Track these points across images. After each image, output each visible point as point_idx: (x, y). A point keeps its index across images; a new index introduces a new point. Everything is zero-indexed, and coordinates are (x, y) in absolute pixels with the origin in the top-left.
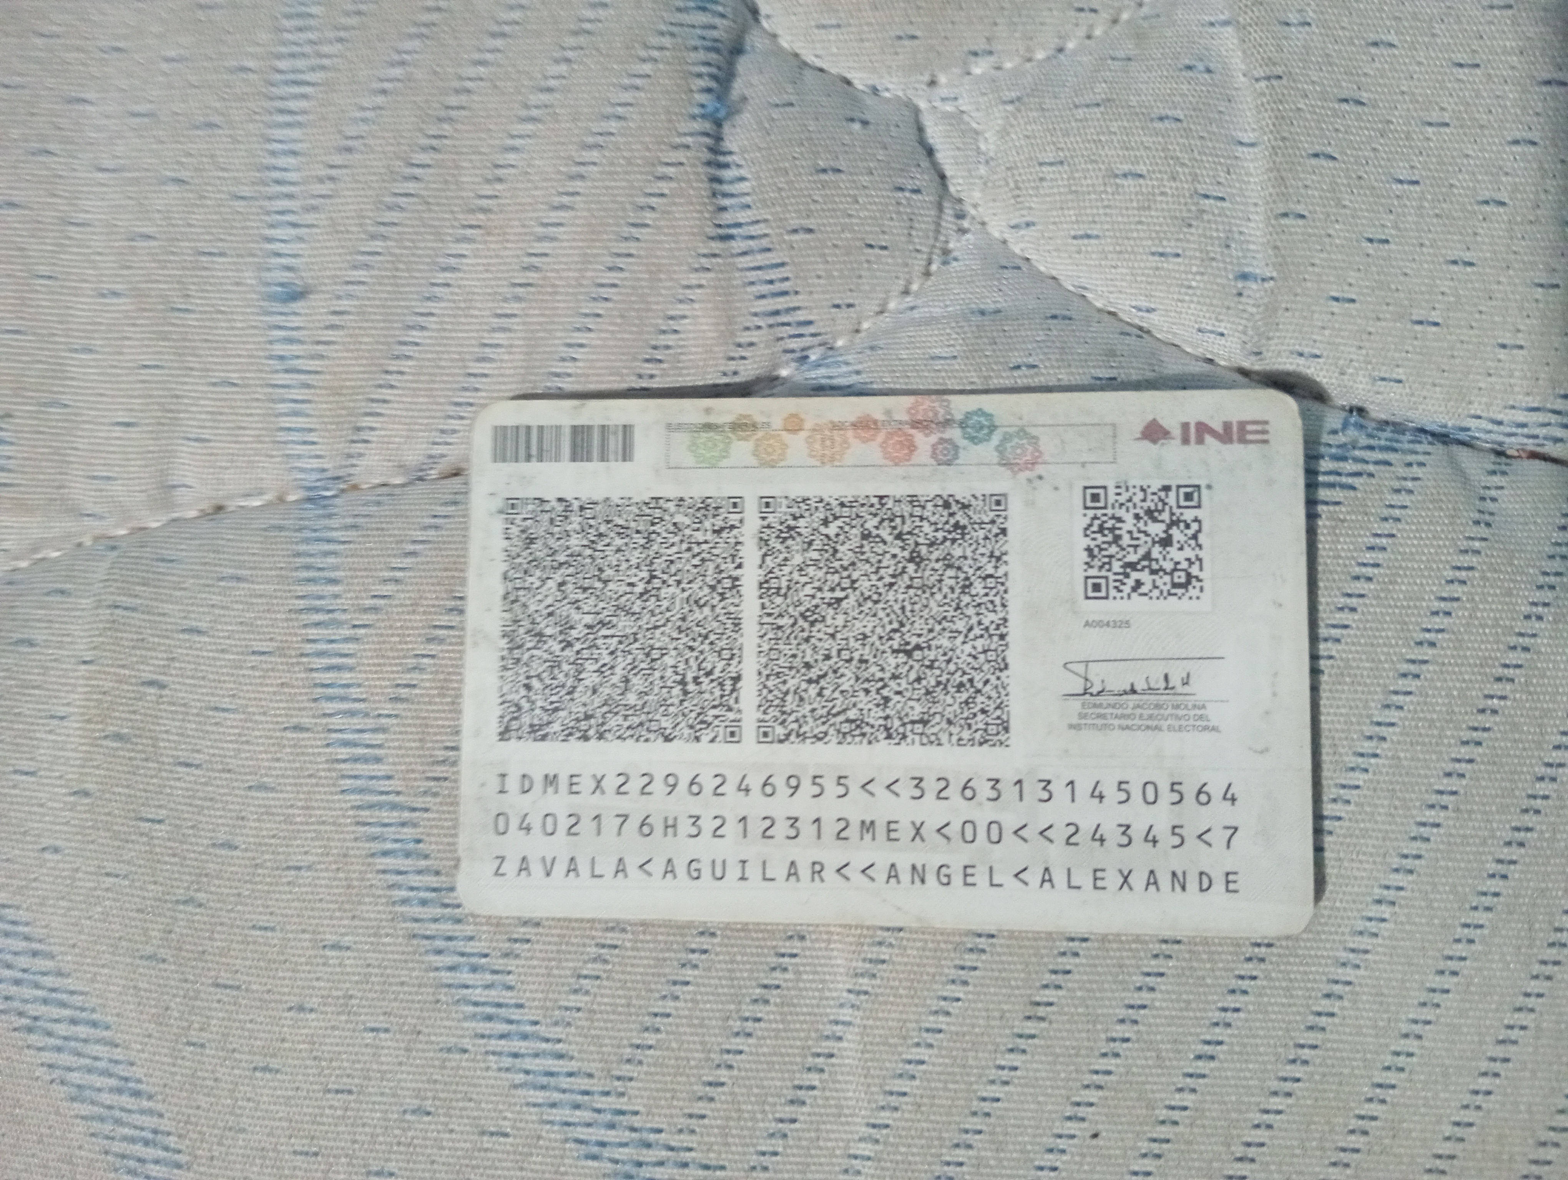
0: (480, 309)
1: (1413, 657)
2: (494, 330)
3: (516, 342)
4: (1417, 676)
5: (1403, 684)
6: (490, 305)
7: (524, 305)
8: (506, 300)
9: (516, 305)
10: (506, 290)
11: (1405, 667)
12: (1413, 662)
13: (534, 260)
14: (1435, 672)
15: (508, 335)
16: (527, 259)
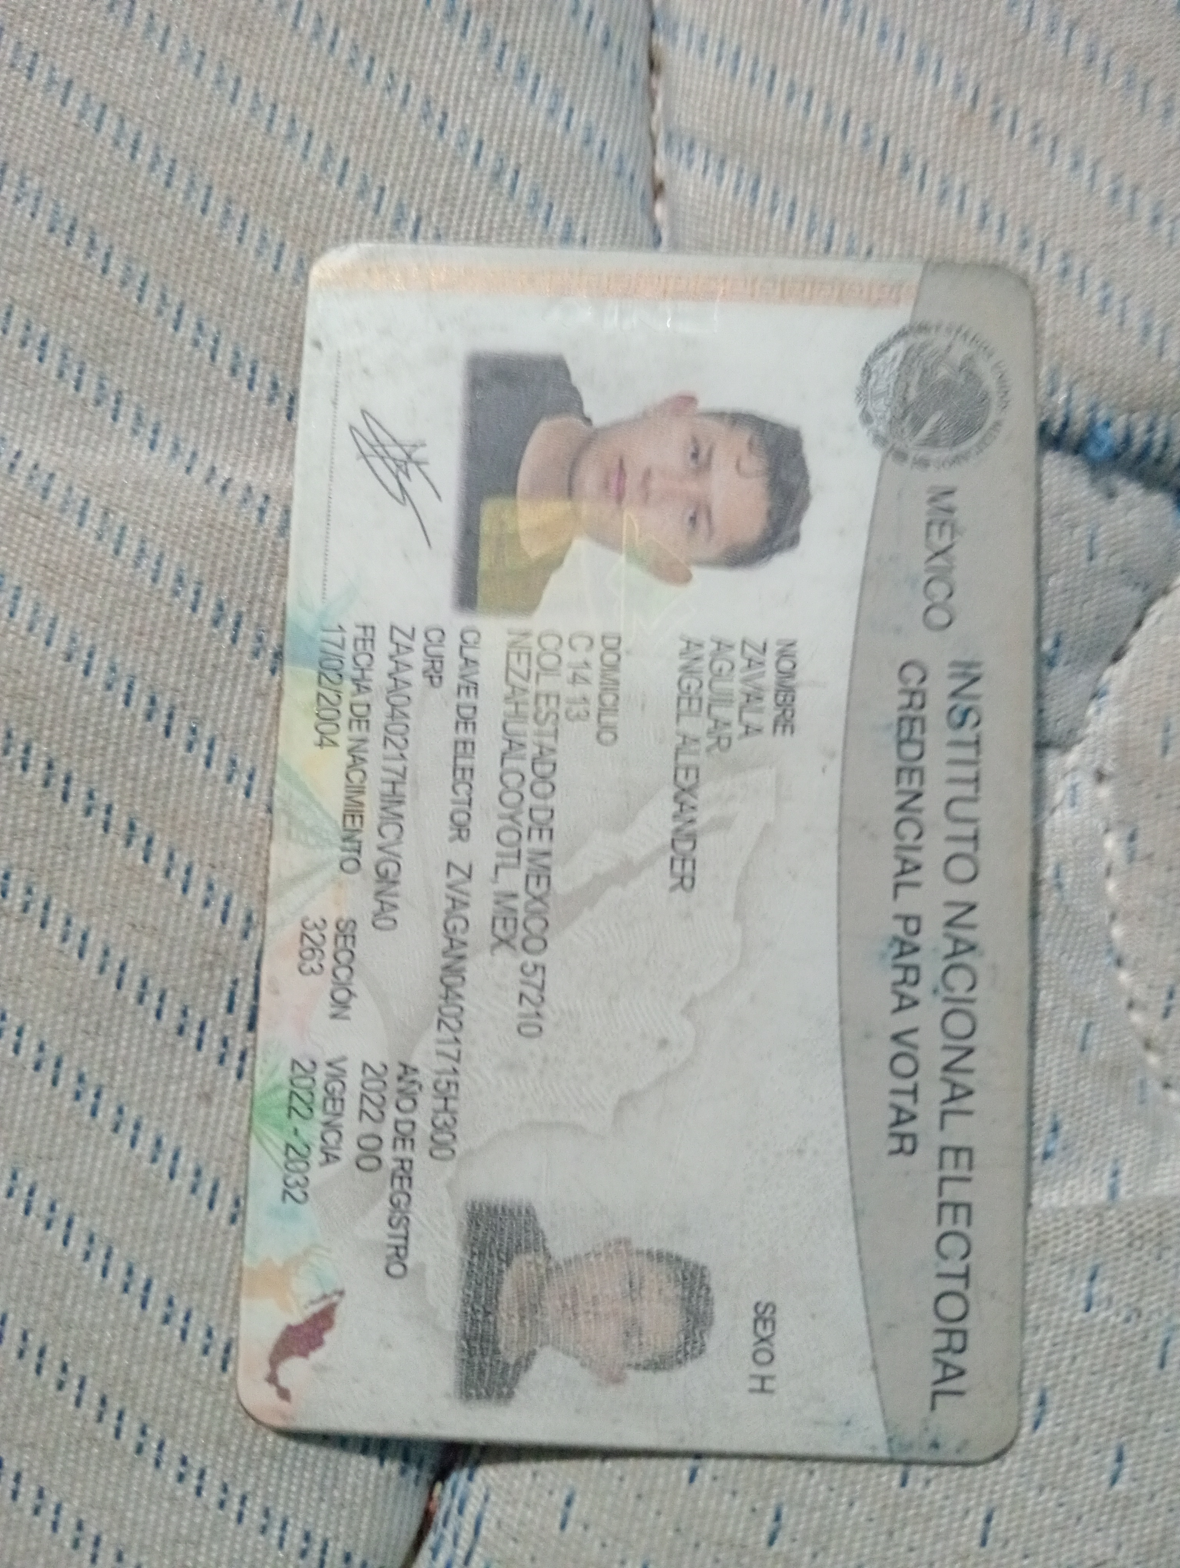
0: (860, 93)
1: (154, 1289)
2: (829, 106)
3: (807, 136)
4: (126, 1289)
5: (118, 1267)
6: (864, 107)
7: (856, 149)
8: (867, 128)
9: (858, 142)
10: (881, 129)
11: (141, 1275)
12: (147, 1287)
13: (917, 171)
14: (129, 1315)
15: (819, 125)
16: (919, 162)
